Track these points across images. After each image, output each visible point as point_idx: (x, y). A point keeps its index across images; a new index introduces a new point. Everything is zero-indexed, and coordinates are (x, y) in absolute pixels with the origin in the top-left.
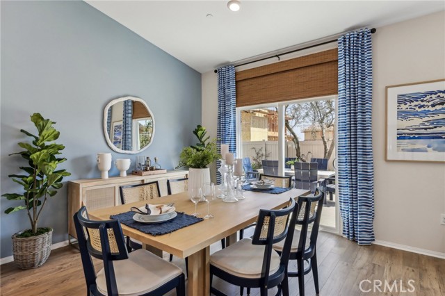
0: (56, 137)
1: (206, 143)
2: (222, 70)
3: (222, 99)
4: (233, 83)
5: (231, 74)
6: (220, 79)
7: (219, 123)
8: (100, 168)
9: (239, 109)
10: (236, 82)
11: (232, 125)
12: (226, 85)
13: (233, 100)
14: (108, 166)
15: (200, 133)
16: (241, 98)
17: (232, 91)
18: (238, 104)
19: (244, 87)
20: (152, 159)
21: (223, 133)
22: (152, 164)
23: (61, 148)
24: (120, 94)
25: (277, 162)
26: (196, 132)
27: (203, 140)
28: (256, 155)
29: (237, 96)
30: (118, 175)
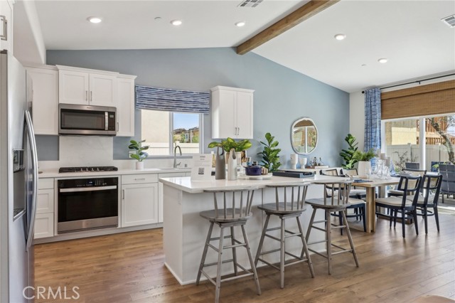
0: (277, 145)
1: (355, 148)
2: (369, 92)
3: (369, 113)
4: (378, 101)
5: (377, 95)
6: (367, 99)
7: (367, 132)
8: (292, 162)
9: (383, 122)
10: (381, 100)
11: (378, 133)
12: (372, 103)
13: (379, 115)
14: (297, 162)
15: (350, 140)
16: (385, 113)
17: (378, 108)
18: (383, 117)
19: (388, 104)
20: (318, 159)
21: (370, 139)
22: (318, 162)
23: (279, 150)
24: (299, 117)
25: (418, 164)
26: (347, 139)
27: (352, 145)
28: (399, 160)
29: (382, 112)
30: (300, 168)
